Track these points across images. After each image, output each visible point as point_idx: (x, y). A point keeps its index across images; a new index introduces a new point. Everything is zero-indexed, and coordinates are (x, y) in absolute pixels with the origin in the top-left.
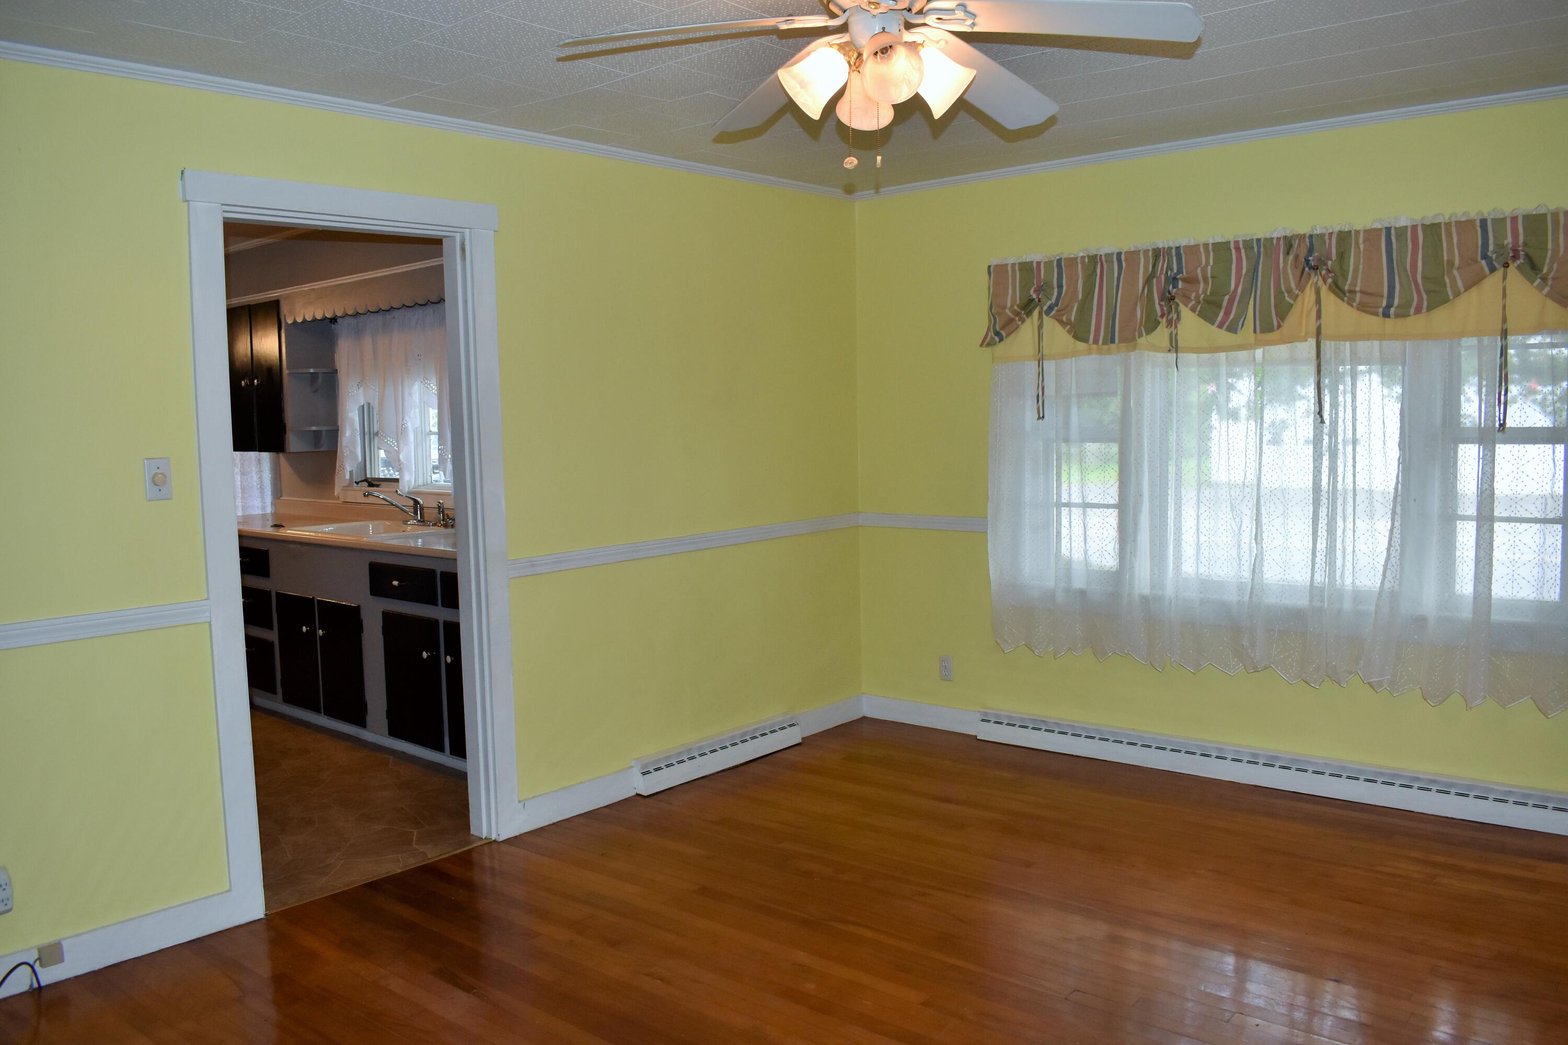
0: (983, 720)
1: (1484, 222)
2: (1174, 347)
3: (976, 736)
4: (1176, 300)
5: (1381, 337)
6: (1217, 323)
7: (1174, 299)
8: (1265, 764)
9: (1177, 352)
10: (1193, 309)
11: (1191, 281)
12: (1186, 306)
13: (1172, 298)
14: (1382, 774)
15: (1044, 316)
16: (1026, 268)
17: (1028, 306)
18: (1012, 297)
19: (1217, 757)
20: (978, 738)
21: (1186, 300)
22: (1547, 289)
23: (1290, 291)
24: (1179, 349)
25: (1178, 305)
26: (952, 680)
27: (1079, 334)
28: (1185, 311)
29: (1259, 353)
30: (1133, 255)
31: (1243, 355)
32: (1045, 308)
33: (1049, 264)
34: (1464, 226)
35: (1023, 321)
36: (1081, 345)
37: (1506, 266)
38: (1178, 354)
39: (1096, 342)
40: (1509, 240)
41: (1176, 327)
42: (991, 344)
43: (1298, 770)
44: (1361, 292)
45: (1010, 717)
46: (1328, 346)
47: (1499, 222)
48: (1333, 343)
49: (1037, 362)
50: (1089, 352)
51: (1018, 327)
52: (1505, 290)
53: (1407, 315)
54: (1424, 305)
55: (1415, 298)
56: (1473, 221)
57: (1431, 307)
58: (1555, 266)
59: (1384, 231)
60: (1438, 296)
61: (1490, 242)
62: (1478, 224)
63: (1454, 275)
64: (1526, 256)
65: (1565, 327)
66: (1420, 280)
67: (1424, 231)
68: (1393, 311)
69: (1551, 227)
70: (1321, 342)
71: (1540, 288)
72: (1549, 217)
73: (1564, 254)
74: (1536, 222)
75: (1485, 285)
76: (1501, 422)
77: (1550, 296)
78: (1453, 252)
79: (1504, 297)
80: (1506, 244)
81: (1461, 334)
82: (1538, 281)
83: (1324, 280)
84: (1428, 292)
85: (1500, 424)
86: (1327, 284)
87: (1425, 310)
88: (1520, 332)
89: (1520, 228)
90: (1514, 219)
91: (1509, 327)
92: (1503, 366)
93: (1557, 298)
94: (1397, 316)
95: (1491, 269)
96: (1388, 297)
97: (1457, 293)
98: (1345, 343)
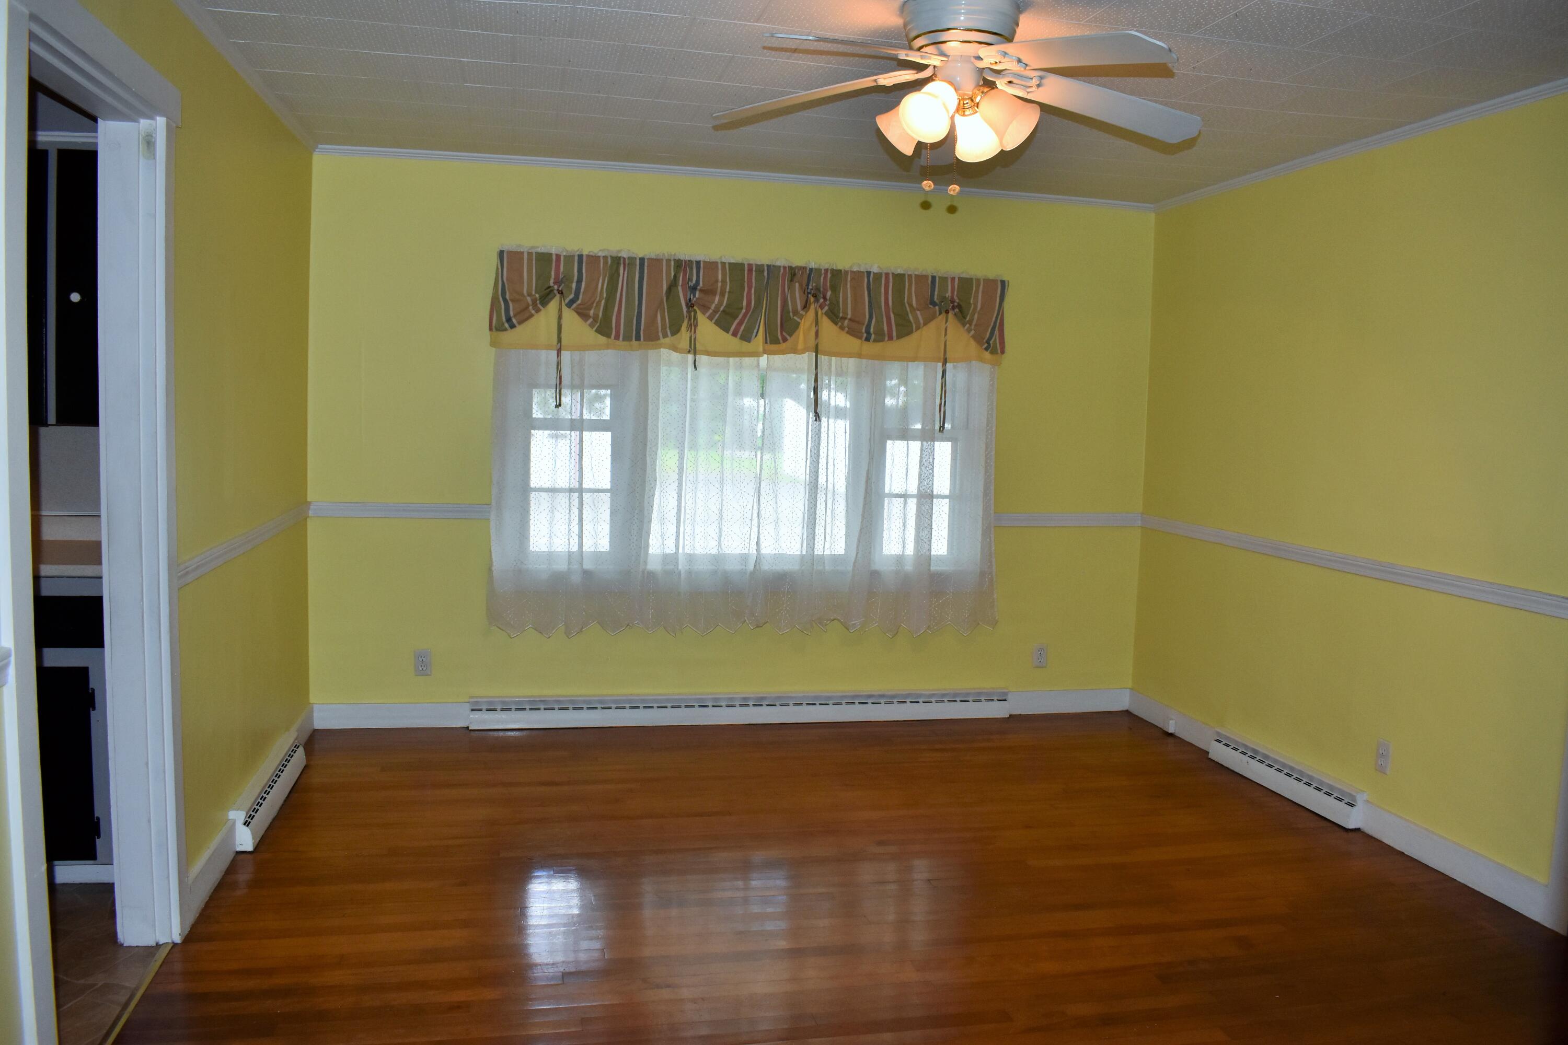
0: (473, 710)
1: (934, 278)
2: (693, 349)
3: (468, 728)
4: (695, 308)
5: (859, 356)
6: (731, 332)
7: (693, 307)
8: (754, 705)
9: (695, 354)
10: (710, 318)
11: (709, 292)
12: (704, 314)
13: (692, 306)
14: (845, 697)
15: (564, 308)
16: (544, 259)
17: (545, 297)
18: (529, 283)
19: (714, 706)
20: (470, 729)
21: (705, 308)
22: (973, 332)
23: (796, 313)
24: (697, 352)
25: (695, 312)
26: (429, 673)
27: (604, 329)
28: (702, 319)
29: (764, 360)
30: (656, 262)
31: (747, 361)
32: (567, 301)
33: (569, 258)
34: (920, 278)
35: (538, 311)
36: (602, 339)
37: (947, 312)
38: (698, 356)
39: (617, 337)
40: (949, 294)
41: (695, 332)
42: (500, 329)
43: (782, 705)
44: (850, 320)
45: (503, 703)
46: (823, 359)
47: (944, 279)
48: (826, 357)
49: (556, 352)
50: (607, 347)
51: (531, 316)
52: (946, 330)
53: (882, 340)
54: (894, 334)
55: (885, 328)
56: (926, 277)
57: (899, 337)
58: (976, 316)
59: (866, 274)
60: (905, 329)
61: (936, 293)
62: (930, 279)
63: (917, 315)
64: (959, 306)
65: (981, 360)
66: (892, 316)
67: (894, 279)
68: (873, 336)
69: (974, 288)
70: (819, 355)
71: (969, 331)
72: (974, 281)
73: (981, 308)
74: (966, 283)
75: (932, 325)
76: (941, 425)
77: (973, 337)
78: (912, 297)
79: (946, 335)
80: (947, 296)
81: (914, 359)
82: (968, 325)
83: (821, 307)
84: (897, 325)
85: (941, 427)
86: (824, 311)
87: (895, 338)
88: (955, 361)
89: (956, 287)
90: (953, 279)
91: (948, 356)
92: (943, 385)
93: (978, 339)
94: (875, 341)
95: (938, 313)
96: (867, 326)
97: (918, 328)
98: (834, 358)
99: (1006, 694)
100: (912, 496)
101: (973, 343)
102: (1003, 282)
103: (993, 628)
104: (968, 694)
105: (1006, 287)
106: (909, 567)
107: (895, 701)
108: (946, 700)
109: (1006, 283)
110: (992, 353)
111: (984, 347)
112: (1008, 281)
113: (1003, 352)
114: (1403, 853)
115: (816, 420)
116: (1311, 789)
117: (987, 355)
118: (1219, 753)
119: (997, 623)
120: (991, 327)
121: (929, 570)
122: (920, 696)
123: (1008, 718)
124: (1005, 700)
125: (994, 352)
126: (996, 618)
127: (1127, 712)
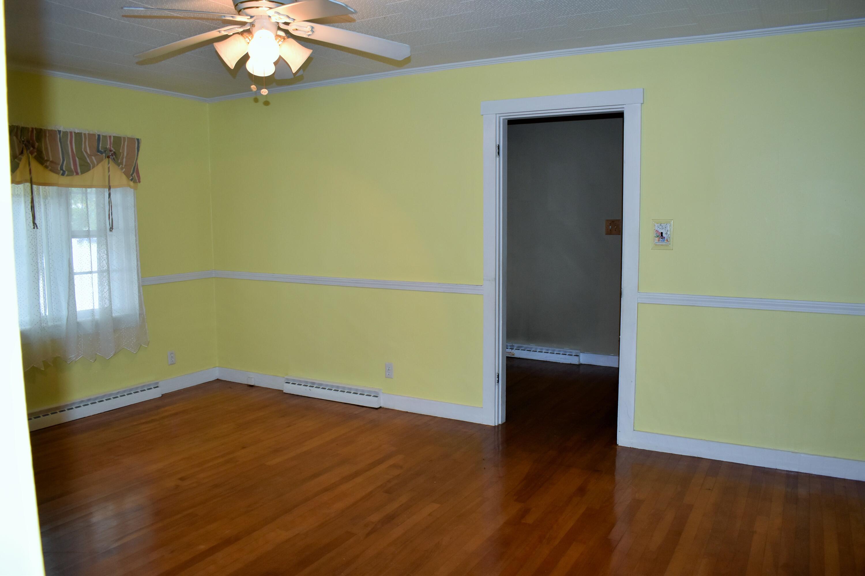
1: (99, 136)
5: (57, 185)
22: (124, 170)
34: (91, 136)
37: (109, 157)
44: (51, 162)
46: (35, 187)
47: (105, 137)
48: (38, 186)
52: (109, 168)
53: (72, 175)
54: (79, 171)
55: (72, 167)
56: (94, 135)
57: (83, 172)
58: (124, 160)
59: (58, 132)
60: (86, 168)
61: (100, 145)
62: (97, 137)
63: (92, 159)
64: (115, 153)
65: (130, 186)
66: (77, 159)
67: (75, 135)
68: (66, 173)
69: (122, 143)
70: (33, 185)
71: (122, 169)
72: (122, 139)
73: (127, 154)
74: (118, 140)
75: (100, 165)
76: (111, 227)
77: (125, 173)
78: (87, 148)
79: (109, 171)
80: (108, 147)
81: (91, 187)
82: (121, 166)
83: (32, 153)
84: (80, 165)
85: (110, 228)
86: (34, 155)
87: (80, 173)
88: (116, 187)
89: (112, 141)
90: (110, 137)
91: (111, 184)
92: (110, 202)
93: (127, 174)
94: (67, 175)
95: (104, 158)
96: (61, 166)
97: (93, 167)
98: (41, 187)
99: (157, 383)
100: (95, 272)
101: (124, 177)
102: (138, 140)
103: (148, 346)
104: (137, 388)
105: (140, 142)
106: (97, 317)
107: (96, 401)
108: (125, 394)
109: (140, 139)
110: (134, 182)
111: (130, 179)
112: (141, 139)
113: (139, 182)
114: (408, 412)
115: (34, 228)
116: (351, 394)
117: (132, 183)
118: (289, 389)
119: (149, 343)
120: (133, 167)
121: (112, 316)
122: (111, 395)
123: (161, 397)
124: (157, 387)
125: (135, 182)
126: (148, 340)
127: (218, 380)
